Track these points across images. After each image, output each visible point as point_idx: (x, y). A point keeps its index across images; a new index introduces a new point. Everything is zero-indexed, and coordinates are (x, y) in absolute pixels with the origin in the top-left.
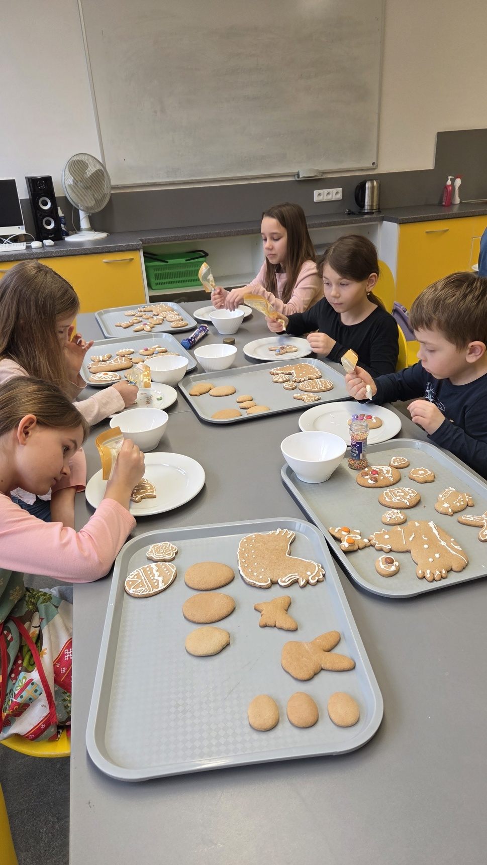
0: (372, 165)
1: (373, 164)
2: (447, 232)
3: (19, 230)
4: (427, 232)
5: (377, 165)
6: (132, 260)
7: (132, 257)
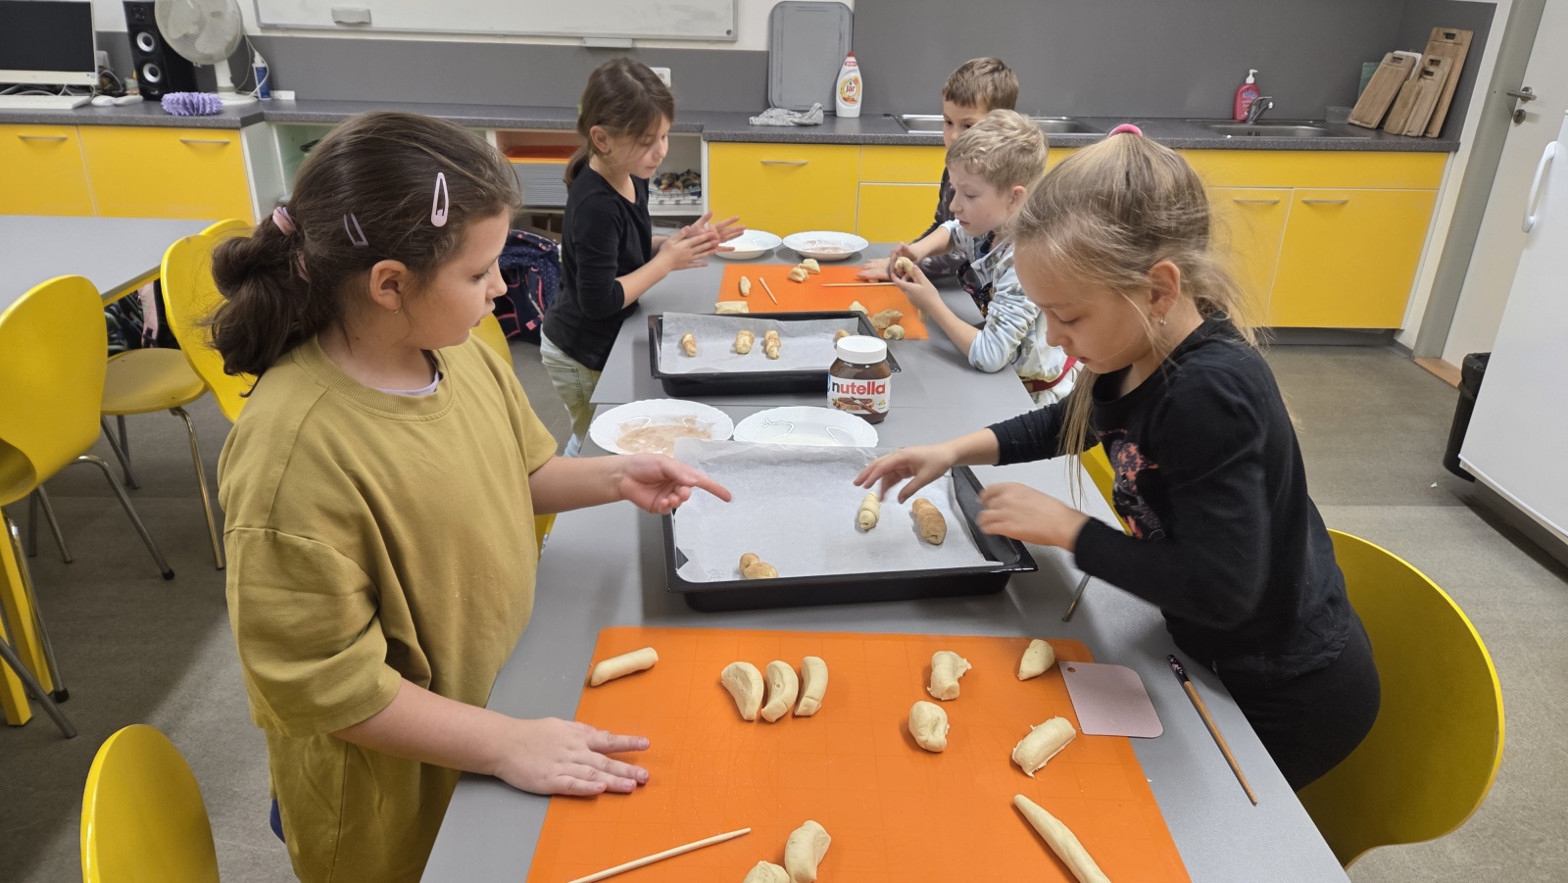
0: (725, 35)
1: (729, 32)
2: (804, 168)
3: (90, 79)
4: (764, 163)
5: (736, 36)
6: (226, 144)
7: (226, 140)
